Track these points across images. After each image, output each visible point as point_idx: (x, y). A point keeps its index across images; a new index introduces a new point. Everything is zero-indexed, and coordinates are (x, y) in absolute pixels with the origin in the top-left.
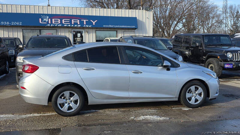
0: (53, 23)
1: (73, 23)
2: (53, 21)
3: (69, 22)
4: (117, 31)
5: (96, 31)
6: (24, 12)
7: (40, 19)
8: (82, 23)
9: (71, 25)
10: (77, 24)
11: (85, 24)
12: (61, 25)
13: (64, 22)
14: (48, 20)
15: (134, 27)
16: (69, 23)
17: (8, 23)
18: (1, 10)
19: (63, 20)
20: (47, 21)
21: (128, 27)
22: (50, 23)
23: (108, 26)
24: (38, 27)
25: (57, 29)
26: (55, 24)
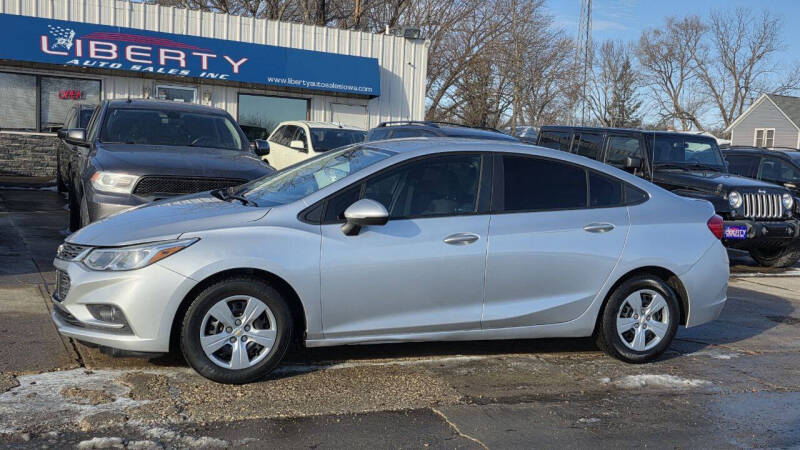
0: (93, 55)
1: (162, 62)
2: (93, 50)
3: (149, 55)
4: (309, 100)
5: (239, 94)
7: (44, 39)
9: (156, 69)
10: (176, 64)
11: (205, 67)
12: (119, 66)
14: (74, 42)
15: (367, 90)
16: (150, 62)
19: (129, 49)
20: (69, 46)
21: (350, 88)
22: (79, 54)
23: (284, 81)
24: (32, 65)
25: (102, 77)
26: (99, 60)
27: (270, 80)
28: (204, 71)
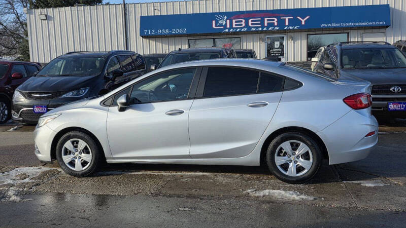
0: (234, 26)
1: (266, 25)
2: (234, 24)
3: (260, 22)
4: (348, 33)
5: (308, 35)
6: (190, 12)
7: (214, 22)
8: (281, 23)
9: (263, 28)
10: (273, 25)
11: (287, 24)
13: (252, 24)
14: (226, 22)
15: (383, 23)
16: (260, 26)
17: (167, 31)
18: (159, 12)
19: (250, 20)
20: (224, 24)
21: (371, 24)
22: (228, 26)
23: (330, 25)
24: (211, 34)
25: (241, 36)
26: (237, 28)
27: (322, 25)
28: (287, 26)
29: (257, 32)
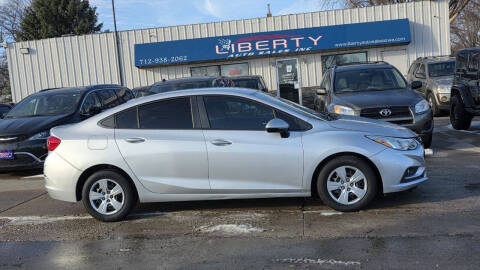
0: (240, 51)
1: (275, 47)
4: (366, 53)
5: (322, 57)
6: (190, 37)
7: (217, 47)
8: (291, 44)
9: (271, 52)
10: (282, 47)
11: (298, 45)
12: (253, 53)
13: (259, 48)
14: (231, 46)
15: (403, 39)
16: (268, 49)
17: (165, 59)
18: (156, 39)
19: (257, 44)
20: (228, 48)
21: (389, 40)
22: (233, 51)
23: (345, 44)
25: (248, 61)
26: (243, 53)
28: (298, 48)
29: (265, 56)
